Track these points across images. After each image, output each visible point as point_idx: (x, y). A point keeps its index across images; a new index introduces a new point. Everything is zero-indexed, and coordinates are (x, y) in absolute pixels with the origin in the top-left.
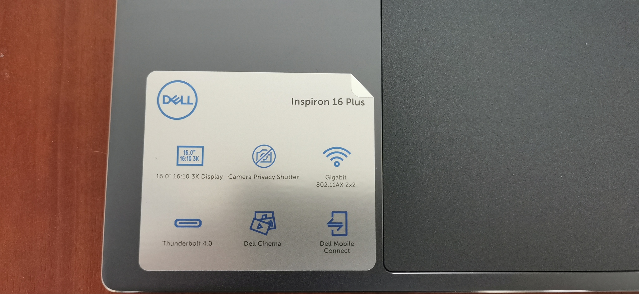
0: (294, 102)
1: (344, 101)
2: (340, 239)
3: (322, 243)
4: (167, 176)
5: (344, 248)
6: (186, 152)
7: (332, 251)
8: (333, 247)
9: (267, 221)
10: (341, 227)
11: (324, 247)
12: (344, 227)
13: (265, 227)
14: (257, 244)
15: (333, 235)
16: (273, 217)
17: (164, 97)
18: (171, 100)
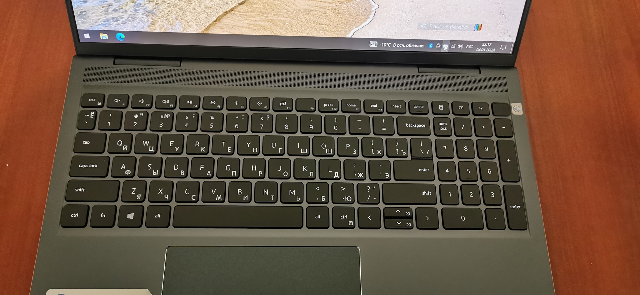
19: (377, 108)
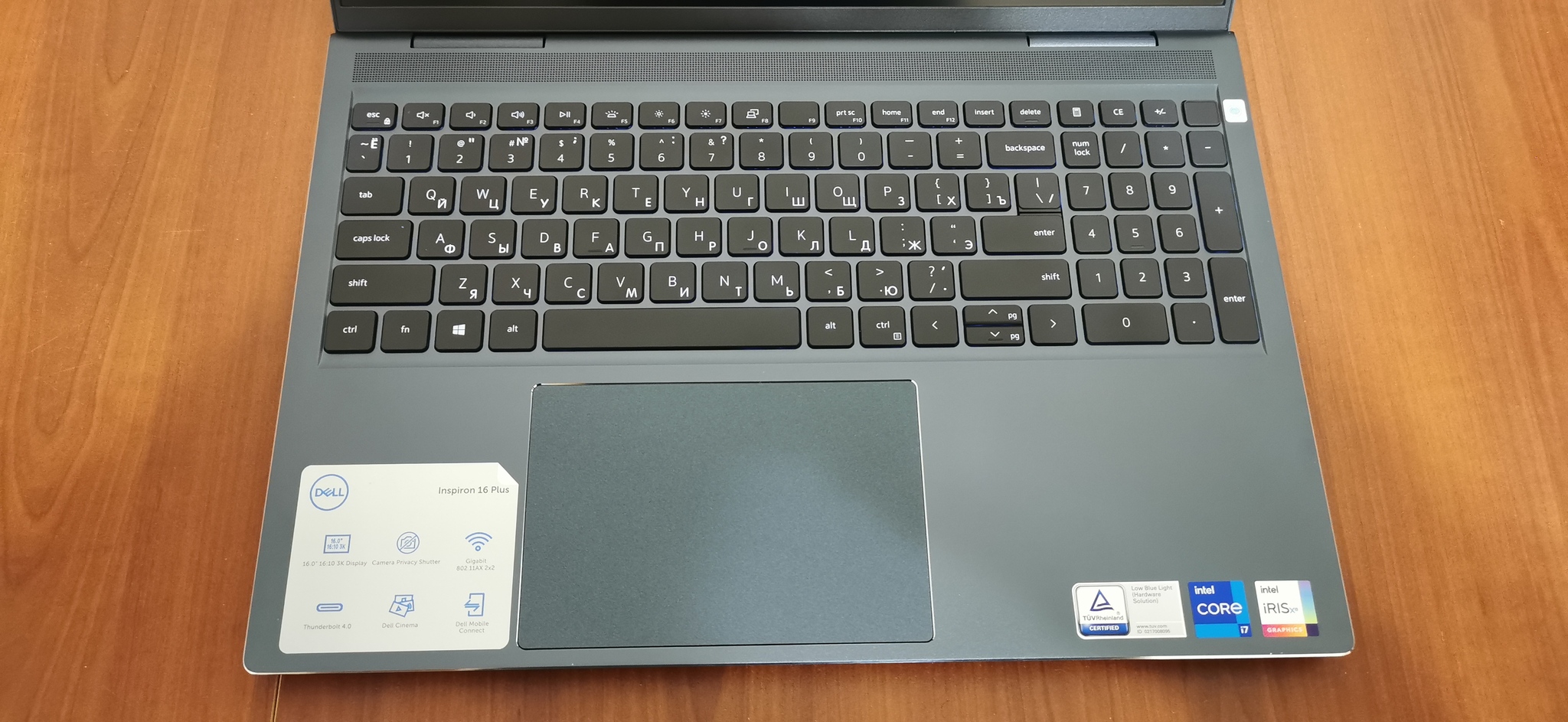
0: (441, 491)
1: (490, 489)
2: (476, 620)
3: (459, 624)
4: (313, 564)
5: (478, 627)
6: (333, 541)
7: (466, 631)
8: (468, 627)
9: (406, 604)
10: (477, 607)
11: (460, 627)
12: (480, 608)
13: (404, 609)
14: (394, 625)
15: (469, 615)
16: (412, 600)
17: (317, 490)
18: (323, 492)
19: (943, 118)
